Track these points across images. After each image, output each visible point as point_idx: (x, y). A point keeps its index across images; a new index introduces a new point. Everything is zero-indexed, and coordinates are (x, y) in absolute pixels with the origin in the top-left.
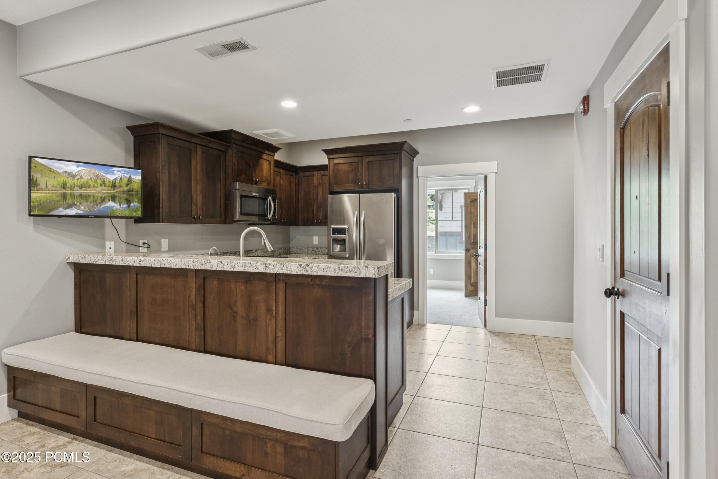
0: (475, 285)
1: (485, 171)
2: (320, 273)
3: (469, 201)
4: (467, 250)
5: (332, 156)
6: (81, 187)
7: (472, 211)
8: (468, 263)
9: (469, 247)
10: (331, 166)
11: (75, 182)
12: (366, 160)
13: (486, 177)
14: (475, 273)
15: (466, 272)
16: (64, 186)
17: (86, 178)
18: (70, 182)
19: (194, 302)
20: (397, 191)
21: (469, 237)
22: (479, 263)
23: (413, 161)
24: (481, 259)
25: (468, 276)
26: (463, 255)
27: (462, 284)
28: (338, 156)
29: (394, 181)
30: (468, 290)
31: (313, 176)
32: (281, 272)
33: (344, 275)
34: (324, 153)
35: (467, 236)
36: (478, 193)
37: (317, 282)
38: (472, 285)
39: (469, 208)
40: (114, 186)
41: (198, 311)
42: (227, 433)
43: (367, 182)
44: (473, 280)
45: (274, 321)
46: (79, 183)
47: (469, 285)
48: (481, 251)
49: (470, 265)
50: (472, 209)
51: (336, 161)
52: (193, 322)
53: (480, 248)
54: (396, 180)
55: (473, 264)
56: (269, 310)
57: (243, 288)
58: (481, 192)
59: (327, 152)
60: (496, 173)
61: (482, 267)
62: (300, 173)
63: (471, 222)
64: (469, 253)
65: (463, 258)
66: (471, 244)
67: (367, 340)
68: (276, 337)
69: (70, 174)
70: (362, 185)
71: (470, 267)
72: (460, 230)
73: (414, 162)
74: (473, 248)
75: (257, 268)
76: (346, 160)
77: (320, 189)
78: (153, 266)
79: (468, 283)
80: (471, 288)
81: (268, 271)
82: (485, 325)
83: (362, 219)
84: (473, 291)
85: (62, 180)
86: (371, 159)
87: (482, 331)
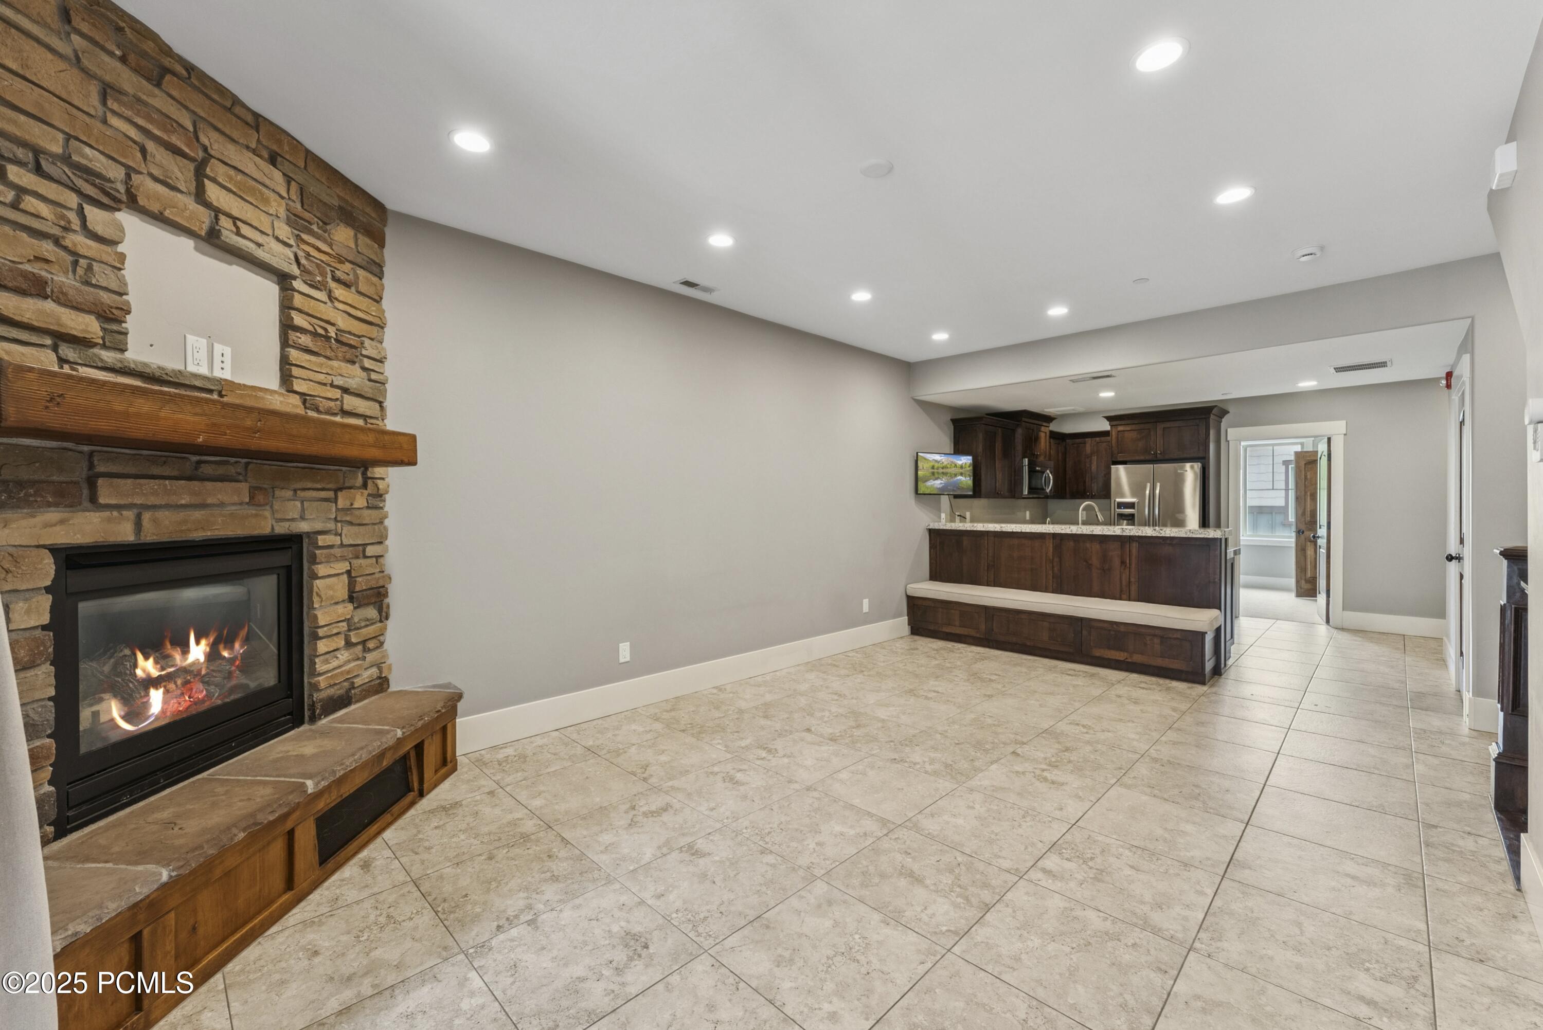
0: (1313, 581)
1: (1328, 433)
2: (1172, 535)
3: (1303, 463)
4: (1299, 532)
5: (1115, 423)
6: (943, 468)
7: (1309, 477)
8: (1301, 550)
9: (1303, 527)
10: (1113, 433)
11: (939, 465)
12: (1161, 426)
13: (1329, 439)
14: (1313, 564)
15: (1297, 562)
16: (933, 467)
17: (945, 463)
18: (936, 465)
19: (1051, 558)
20: (1203, 460)
21: (1304, 513)
22: (1320, 546)
23: (1221, 422)
24: (1322, 542)
25: (1301, 568)
26: (1294, 540)
27: (1292, 582)
28: (1123, 422)
29: (1199, 450)
30: (1301, 588)
31: (1085, 443)
32: (1137, 534)
33: (1194, 536)
34: (1105, 420)
35: (1300, 512)
36: (1317, 452)
37: (1168, 542)
38: (1307, 581)
39: (1303, 473)
40: (962, 467)
41: (1055, 564)
42: (1112, 633)
43: (1162, 449)
44: (1309, 575)
45: (1127, 571)
46: (941, 466)
47: (1303, 582)
48: (1322, 532)
49: (1305, 553)
50: (1308, 474)
51: (1120, 428)
52: (1051, 572)
53: (1320, 528)
54: (1201, 448)
55: (1310, 552)
56: (1123, 562)
57: (1098, 546)
58: (1323, 457)
59: (1109, 419)
60: (1345, 435)
61: (1323, 551)
62: (1067, 441)
63: (1306, 493)
64: (1302, 537)
65: (1294, 545)
66: (1306, 524)
67: (1214, 582)
68: (1130, 582)
69: (936, 461)
70: (1156, 454)
71: (1305, 557)
72: (1282, 503)
73: (1222, 424)
74: (1310, 530)
75: (1114, 532)
76: (1134, 427)
77: (1094, 458)
78: (1014, 531)
79: (1301, 579)
80: (1307, 586)
81: (1124, 534)
82: (1328, 621)
83: (1157, 492)
84: (1308, 590)
85: (931, 464)
86: (1168, 425)
87: (1323, 629)
